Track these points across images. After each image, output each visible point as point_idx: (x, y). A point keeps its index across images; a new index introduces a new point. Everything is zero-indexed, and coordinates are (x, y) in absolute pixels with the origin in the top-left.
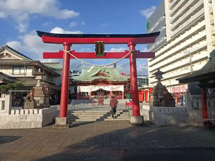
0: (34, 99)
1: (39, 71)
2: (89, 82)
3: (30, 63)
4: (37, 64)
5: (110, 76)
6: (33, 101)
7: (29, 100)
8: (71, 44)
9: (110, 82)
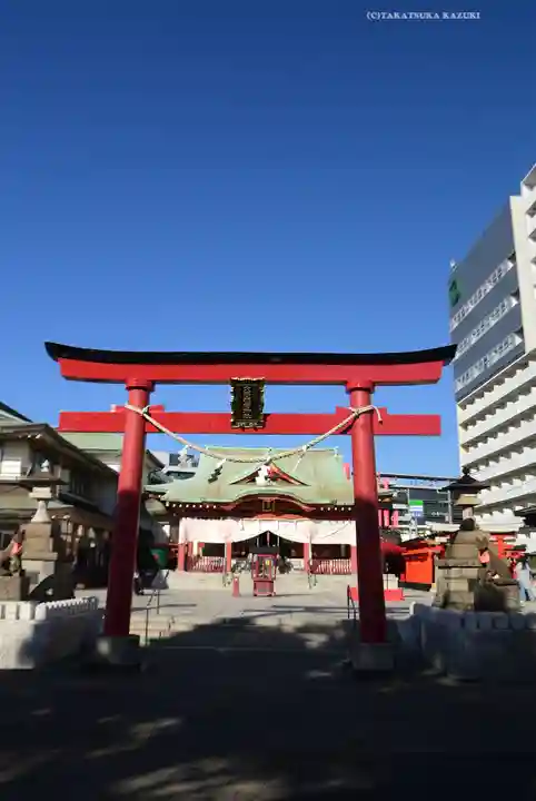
0: (20, 566)
1: (45, 470)
2: (221, 507)
4: (38, 437)
5: (303, 485)
6: (17, 574)
7: (5, 572)
8: (154, 383)
9: (304, 507)
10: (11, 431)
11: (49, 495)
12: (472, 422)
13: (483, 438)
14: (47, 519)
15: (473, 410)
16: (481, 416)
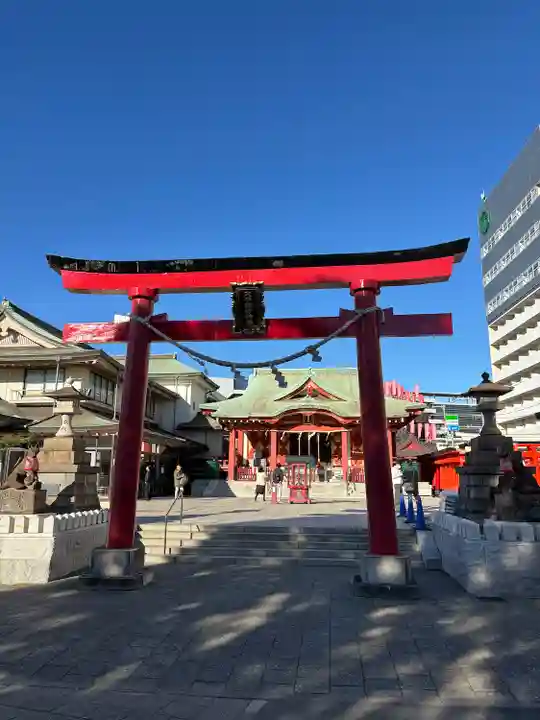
0: (36, 479)
2: (266, 421)
3: (73, 359)
4: (95, 362)
5: (340, 399)
6: (31, 487)
7: (21, 485)
8: (156, 292)
9: (340, 420)
10: (69, 358)
11: (71, 410)
12: (504, 342)
13: (515, 356)
14: (70, 434)
15: (503, 331)
16: (512, 336)
